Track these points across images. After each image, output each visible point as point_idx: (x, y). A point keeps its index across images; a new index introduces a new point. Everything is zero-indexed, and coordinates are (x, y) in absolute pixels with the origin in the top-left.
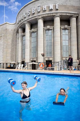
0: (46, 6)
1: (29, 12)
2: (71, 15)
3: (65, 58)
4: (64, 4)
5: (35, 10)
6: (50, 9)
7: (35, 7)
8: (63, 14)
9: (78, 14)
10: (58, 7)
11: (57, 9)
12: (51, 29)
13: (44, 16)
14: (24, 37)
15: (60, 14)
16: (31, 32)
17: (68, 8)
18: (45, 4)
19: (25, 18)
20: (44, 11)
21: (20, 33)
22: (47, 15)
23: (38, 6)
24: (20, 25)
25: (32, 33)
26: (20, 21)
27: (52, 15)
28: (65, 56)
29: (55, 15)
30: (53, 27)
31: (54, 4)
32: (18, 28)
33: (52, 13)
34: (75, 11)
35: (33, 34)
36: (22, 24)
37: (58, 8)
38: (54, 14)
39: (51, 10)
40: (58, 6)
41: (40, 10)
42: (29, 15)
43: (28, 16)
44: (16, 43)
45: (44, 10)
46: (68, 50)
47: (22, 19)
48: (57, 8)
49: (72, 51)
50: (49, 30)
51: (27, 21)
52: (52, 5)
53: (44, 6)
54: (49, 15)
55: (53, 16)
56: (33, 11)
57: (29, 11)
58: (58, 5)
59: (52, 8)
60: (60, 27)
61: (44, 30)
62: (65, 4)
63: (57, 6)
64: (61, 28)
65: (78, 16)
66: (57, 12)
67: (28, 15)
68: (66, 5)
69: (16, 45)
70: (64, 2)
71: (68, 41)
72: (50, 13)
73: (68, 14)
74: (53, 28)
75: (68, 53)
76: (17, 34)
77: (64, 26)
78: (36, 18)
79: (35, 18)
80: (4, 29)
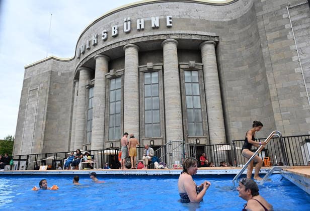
0: (142, 20)
1: (104, 33)
2: (203, 39)
3: (195, 140)
4: (183, 17)
5: (118, 30)
6: (153, 26)
7: (118, 23)
8: (183, 38)
9: (218, 37)
10: (170, 22)
11: (169, 27)
12: (157, 71)
13: (140, 40)
14: (91, 90)
15: (177, 38)
16: (108, 77)
17: (194, 25)
18: (141, 17)
19: (95, 45)
20: (139, 30)
21: (83, 81)
22: (145, 39)
23: (125, 20)
24: (82, 61)
25: (110, 79)
26: (84, 53)
27: (157, 39)
28: (194, 134)
29: (164, 40)
30: (161, 64)
31: (162, 17)
32: (79, 68)
33: (159, 35)
34: (211, 31)
35: (113, 82)
36: (88, 59)
37: (171, 25)
38: (161, 36)
39: (155, 28)
40: (171, 20)
41: (129, 29)
42: (105, 40)
43: (102, 41)
44: (72, 106)
45: (138, 27)
46: (201, 121)
47: (89, 49)
48: (168, 24)
49: (210, 121)
50: (151, 71)
51: (100, 52)
52: (157, 18)
53: (138, 21)
54: (151, 39)
55: (159, 40)
56: (113, 30)
57: (105, 31)
58: (170, 18)
59: (157, 25)
60: (179, 66)
61: (141, 73)
62: (187, 17)
63: (168, 20)
64: (181, 66)
65: (217, 40)
66: (168, 32)
67: (103, 38)
68: (189, 19)
69: (72, 111)
70: (185, 14)
71: (199, 97)
72: (152, 34)
73: (194, 38)
74: (161, 67)
75: (201, 127)
76: (75, 83)
77: (187, 63)
78: (121, 44)
79: (117, 45)
80: (45, 71)
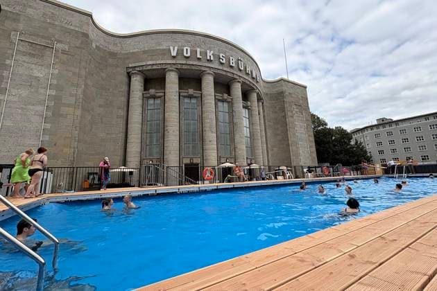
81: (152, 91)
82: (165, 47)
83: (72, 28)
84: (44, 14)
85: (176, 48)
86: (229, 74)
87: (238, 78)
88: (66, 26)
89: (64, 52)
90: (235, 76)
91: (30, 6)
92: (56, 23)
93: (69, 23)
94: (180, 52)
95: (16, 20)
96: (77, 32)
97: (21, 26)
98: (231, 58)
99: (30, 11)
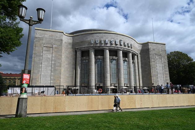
81: (85, 58)
82: (89, 40)
83: (57, 38)
84: (50, 36)
85: (93, 40)
86: (116, 48)
87: (120, 48)
88: (56, 38)
89: (56, 48)
90: (119, 48)
91: (46, 34)
92: (53, 38)
93: (57, 37)
94: (95, 41)
95: (43, 40)
96: (59, 39)
97: (44, 42)
98: (117, 40)
99: (46, 35)
